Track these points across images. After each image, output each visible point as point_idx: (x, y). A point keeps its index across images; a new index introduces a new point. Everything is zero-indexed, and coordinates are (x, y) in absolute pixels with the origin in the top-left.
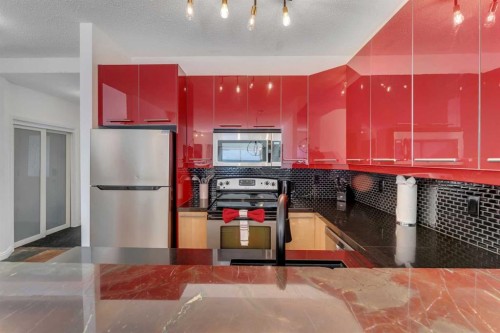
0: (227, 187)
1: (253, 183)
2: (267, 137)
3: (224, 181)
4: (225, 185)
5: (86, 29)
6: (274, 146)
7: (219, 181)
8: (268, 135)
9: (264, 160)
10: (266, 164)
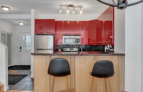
0: (66, 50)
1: (73, 49)
2: (77, 37)
3: (65, 49)
4: (65, 50)
5: (33, 11)
6: (79, 39)
7: (64, 49)
8: (77, 36)
9: (76, 43)
10: (77, 44)
